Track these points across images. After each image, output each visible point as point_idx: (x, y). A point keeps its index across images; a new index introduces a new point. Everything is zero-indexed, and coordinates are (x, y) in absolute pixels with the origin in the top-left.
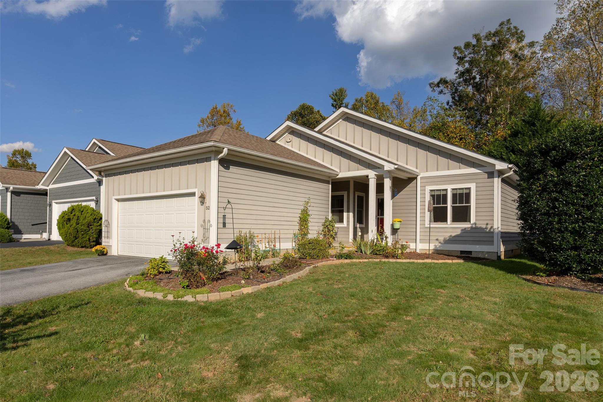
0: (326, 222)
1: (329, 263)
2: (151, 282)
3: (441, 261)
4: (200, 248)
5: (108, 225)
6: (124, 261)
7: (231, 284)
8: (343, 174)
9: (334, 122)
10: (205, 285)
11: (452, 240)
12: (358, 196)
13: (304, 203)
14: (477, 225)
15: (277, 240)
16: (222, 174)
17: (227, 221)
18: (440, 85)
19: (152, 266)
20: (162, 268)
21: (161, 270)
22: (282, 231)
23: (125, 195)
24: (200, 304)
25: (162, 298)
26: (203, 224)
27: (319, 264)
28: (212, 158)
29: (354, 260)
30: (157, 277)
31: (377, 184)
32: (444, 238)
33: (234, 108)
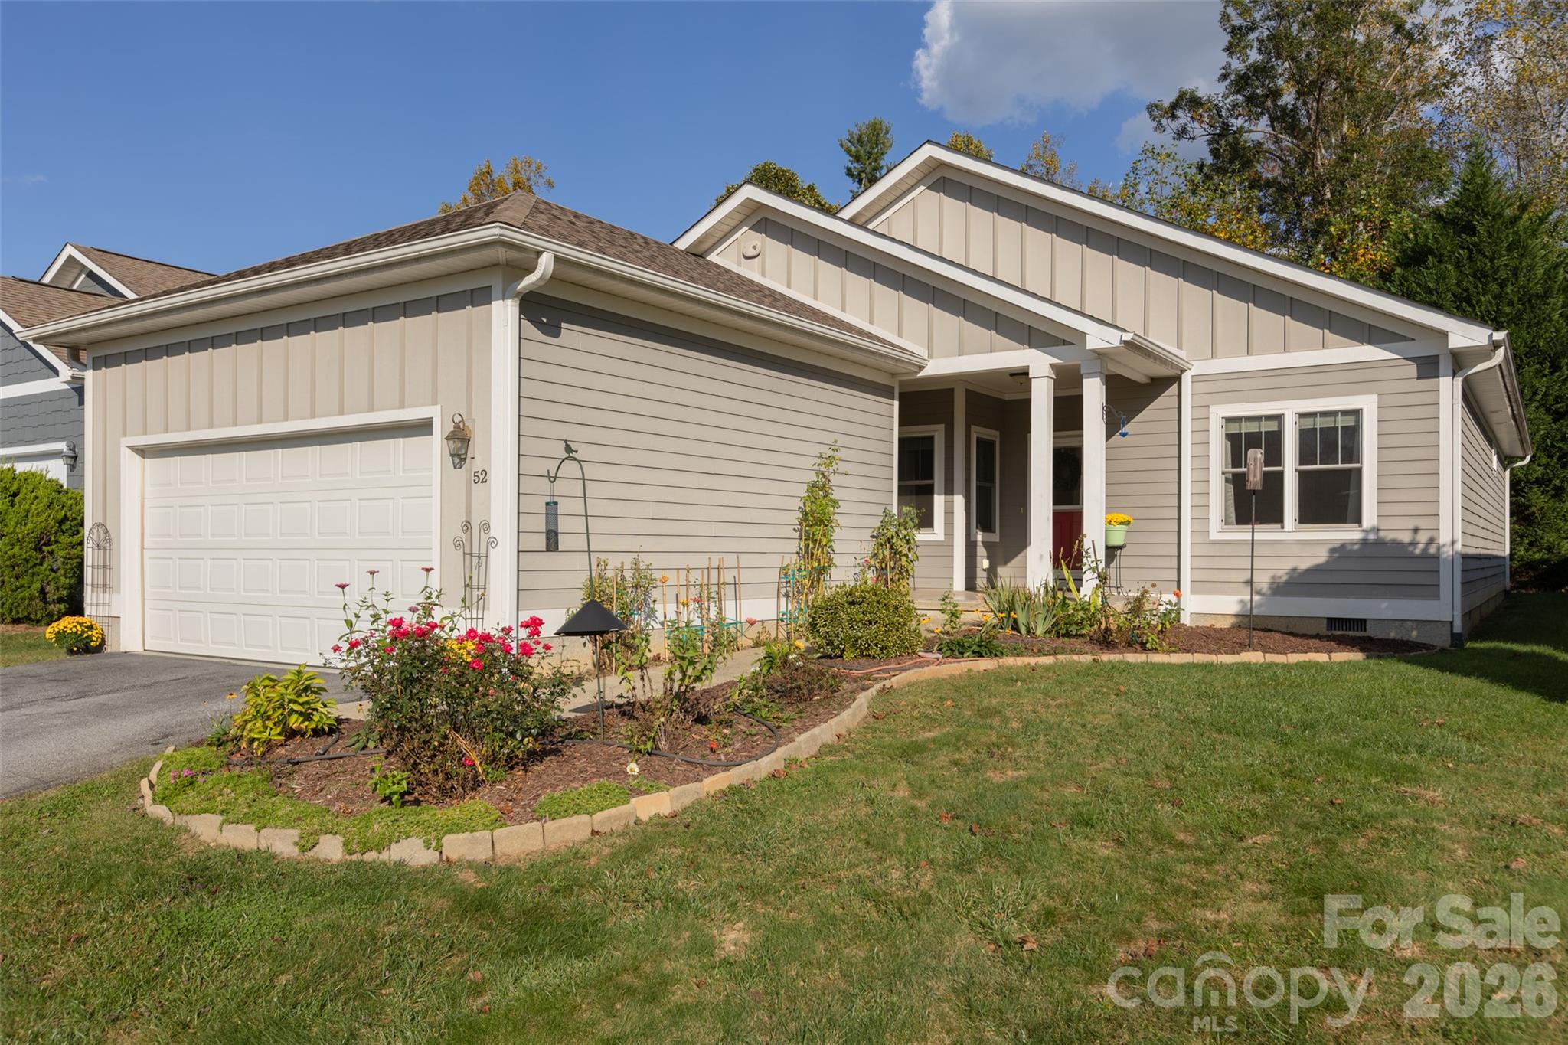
0: (885, 525)
1: (928, 672)
2: (250, 774)
3: (1294, 658)
4: (455, 634)
5: (106, 544)
6: (162, 678)
7: (585, 780)
8: (939, 366)
9: (899, 192)
10: (477, 784)
11: (1298, 583)
12: (979, 441)
13: (818, 461)
14: (1382, 534)
15: (729, 590)
16: (530, 350)
17: (564, 524)
18: (1179, 113)
19: (257, 706)
20: (301, 714)
21: (294, 722)
22: (745, 560)
23: (166, 431)
24: (462, 876)
25: (294, 852)
26: (463, 536)
27: (898, 680)
28: (497, 290)
29: (1009, 661)
30: (281, 751)
31: (1056, 399)
32: (1273, 577)
33: (547, 175)
